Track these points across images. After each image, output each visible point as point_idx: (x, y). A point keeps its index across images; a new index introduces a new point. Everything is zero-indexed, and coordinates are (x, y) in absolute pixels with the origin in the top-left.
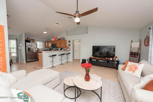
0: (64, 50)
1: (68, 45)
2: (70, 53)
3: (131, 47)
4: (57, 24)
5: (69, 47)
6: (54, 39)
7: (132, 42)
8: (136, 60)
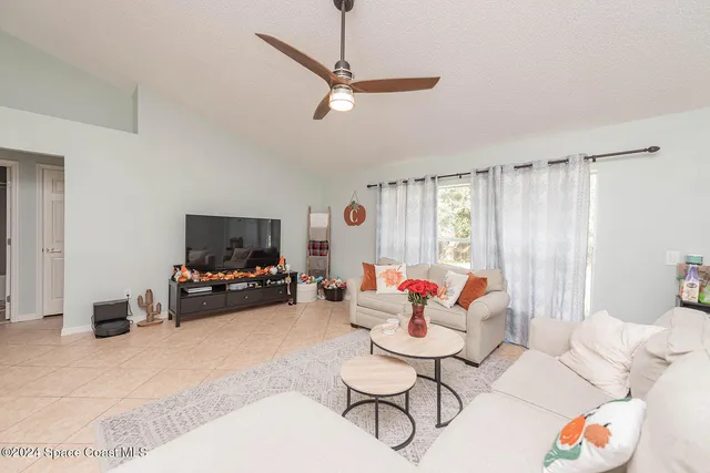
3: (309, 225)
7: (310, 209)
8: (325, 261)
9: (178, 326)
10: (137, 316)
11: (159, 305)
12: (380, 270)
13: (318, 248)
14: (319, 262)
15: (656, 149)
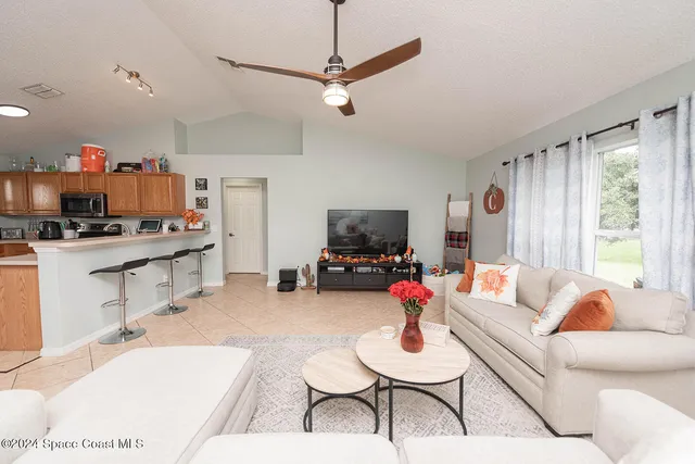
0: (173, 229)
1: (190, 204)
2: (212, 246)
3: (448, 214)
4: (134, 75)
5: (201, 211)
6: (83, 164)
7: (449, 197)
9: (318, 292)
11: (313, 276)
12: (478, 270)
13: (456, 239)
14: (454, 255)
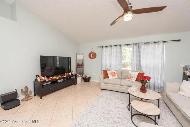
3: (77, 59)
7: (77, 54)
8: (82, 70)
9: (41, 98)
10: (21, 97)
11: (31, 91)
12: (109, 72)
13: (80, 66)
14: (80, 70)
15: (180, 40)
